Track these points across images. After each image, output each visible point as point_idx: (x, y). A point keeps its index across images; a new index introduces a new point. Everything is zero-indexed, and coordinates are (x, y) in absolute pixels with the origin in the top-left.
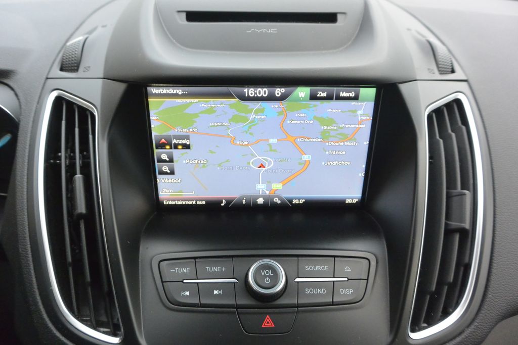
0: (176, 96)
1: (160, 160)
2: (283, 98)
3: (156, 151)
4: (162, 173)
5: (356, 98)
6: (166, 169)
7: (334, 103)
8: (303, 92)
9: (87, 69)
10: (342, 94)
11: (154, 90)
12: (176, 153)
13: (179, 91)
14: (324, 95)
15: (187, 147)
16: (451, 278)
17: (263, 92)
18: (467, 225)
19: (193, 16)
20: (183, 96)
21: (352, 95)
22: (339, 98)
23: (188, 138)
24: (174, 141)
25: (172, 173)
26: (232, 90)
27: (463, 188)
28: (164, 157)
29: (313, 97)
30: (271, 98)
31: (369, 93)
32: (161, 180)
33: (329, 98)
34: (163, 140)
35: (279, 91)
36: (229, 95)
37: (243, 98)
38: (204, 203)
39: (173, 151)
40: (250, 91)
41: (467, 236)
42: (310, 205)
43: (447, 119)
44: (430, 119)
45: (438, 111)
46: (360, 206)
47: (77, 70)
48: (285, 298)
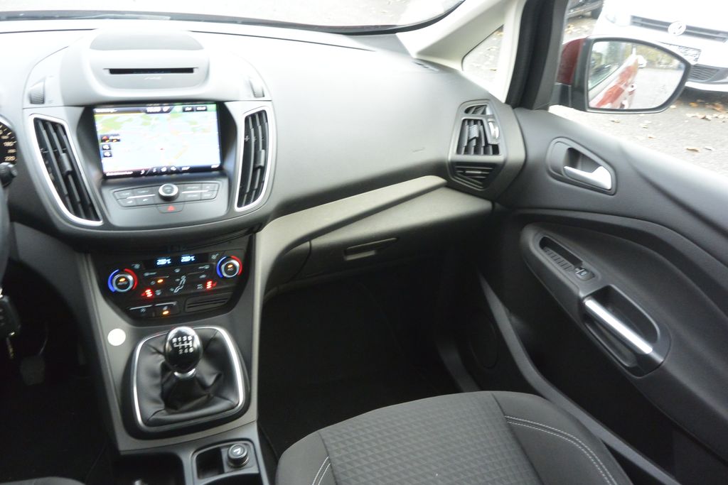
0: (110, 113)
1: (104, 149)
2: (168, 112)
3: (101, 144)
4: (105, 156)
5: (206, 110)
6: (107, 154)
7: (195, 113)
8: (178, 108)
9: (50, 102)
10: (198, 109)
11: (97, 110)
12: (113, 144)
13: (112, 110)
14: (190, 109)
15: (118, 140)
16: (256, 188)
17: (158, 109)
18: (262, 164)
19: (113, 71)
20: (114, 113)
21: (204, 108)
22: (197, 111)
23: (118, 135)
24: (111, 138)
25: (111, 156)
27: (263, 149)
28: (106, 147)
29: (184, 111)
30: (162, 112)
31: (213, 107)
32: (104, 161)
33: (192, 110)
34: (104, 138)
35: (166, 108)
36: (139, 111)
38: (131, 173)
39: (111, 143)
40: (150, 109)
41: (263, 169)
42: (193, 170)
43: (258, 119)
44: (247, 120)
45: (253, 116)
46: (220, 168)
47: (43, 102)
48: (179, 199)
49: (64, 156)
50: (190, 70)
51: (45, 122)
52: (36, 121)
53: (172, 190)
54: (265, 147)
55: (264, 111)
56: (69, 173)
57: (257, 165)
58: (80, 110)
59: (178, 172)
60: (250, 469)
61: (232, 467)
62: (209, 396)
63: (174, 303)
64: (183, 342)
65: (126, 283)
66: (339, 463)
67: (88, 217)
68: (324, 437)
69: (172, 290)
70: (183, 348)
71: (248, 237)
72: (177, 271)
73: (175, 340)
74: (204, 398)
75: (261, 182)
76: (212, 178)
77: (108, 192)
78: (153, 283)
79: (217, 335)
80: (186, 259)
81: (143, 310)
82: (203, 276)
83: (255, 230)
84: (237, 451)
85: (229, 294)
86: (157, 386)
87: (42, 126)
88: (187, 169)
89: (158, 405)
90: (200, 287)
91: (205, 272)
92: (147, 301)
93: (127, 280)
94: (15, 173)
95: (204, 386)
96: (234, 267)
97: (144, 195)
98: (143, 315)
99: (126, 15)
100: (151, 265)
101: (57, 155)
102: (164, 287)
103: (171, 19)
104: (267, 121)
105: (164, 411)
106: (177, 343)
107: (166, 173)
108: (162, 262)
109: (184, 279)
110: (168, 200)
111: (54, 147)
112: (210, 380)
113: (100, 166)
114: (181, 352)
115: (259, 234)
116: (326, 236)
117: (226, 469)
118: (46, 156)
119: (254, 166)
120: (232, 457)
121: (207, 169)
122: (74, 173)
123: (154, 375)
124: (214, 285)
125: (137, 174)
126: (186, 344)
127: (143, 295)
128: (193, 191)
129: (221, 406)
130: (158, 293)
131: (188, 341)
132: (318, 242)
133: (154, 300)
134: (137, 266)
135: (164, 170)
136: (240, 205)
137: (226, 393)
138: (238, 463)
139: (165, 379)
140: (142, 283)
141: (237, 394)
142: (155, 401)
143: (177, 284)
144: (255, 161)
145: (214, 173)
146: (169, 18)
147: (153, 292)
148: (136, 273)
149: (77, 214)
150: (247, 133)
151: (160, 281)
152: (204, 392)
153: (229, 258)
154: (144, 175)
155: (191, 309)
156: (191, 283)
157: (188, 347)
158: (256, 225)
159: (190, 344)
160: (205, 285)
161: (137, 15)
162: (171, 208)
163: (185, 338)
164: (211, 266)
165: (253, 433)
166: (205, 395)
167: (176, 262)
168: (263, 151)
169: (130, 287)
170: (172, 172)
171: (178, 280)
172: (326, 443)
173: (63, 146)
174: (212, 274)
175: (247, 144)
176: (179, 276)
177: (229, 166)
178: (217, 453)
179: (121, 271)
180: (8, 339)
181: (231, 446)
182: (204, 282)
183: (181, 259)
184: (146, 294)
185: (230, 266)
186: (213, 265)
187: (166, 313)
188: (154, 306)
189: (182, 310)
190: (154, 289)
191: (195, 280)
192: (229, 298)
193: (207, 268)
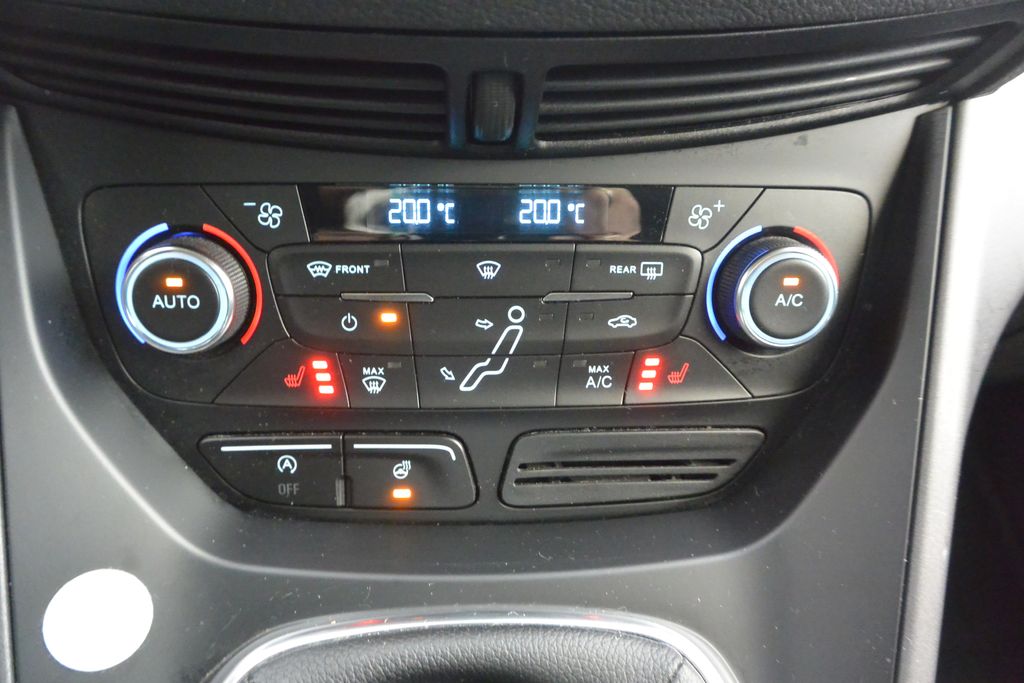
63: (450, 449)
65: (194, 302)
69: (448, 374)
71: (906, 119)
72: (488, 271)
80: (539, 210)
81: (287, 464)
85: (742, 436)
91: (638, 296)
92: (307, 418)
93: (198, 282)
96: (811, 284)
98: (285, 489)
108: (410, 210)
115: (976, 109)
124: (675, 378)
127: (292, 381)
140: (291, 316)
143: (480, 348)
147: (347, 377)
148: (262, 256)
151: (389, 318)
153: (782, 233)
155: (540, 494)
156: (554, 355)
160: (627, 375)
164: (676, 265)
167: (487, 219)
169: (222, 324)
171: (484, 324)
176: (495, 300)
182: (624, 357)
183: (514, 205)
184: (309, 383)
185: (791, 282)
186: (686, 261)
187: (402, 494)
188: (344, 452)
189: (488, 484)
190: (350, 357)
191: (576, 335)
192: (742, 457)
193: (651, 274)
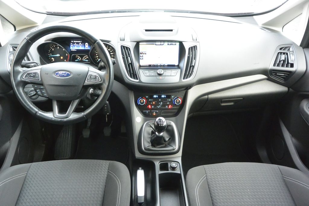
0: (144, 44)
1: (141, 57)
2: (163, 45)
3: (140, 55)
4: (141, 59)
5: (176, 45)
6: (142, 58)
8: (166, 43)
9: (126, 40)
11: (140, 43)
12: (144, 55)
13: (145, 43)
15: (146, 54)
16: (190, 73)
17: (159, 44)
18: (193, 65)
19: (146, 30)
21: (175, 44)
22: (172, 45)
23: (146, 52)
24: (143, 53)
26: (154, 43)
28: (142, 56)
29: (168, 44)
30: (161, 45)
31: (178, 44)
33: (171, 44)
34: (141, 53)
35: (162, 43)
36: (153, 44)
37: (156, 45)
38: (148, 65)
40: (157, 43)
41: (193, 67)
42: (168, 66)
43: (193, 49)
44: (189, 49)
45: (192, 48)
46: (178, 66)
47: (124, 40)
48: (164, 75)
49: (129, 58)
50: (172, 30)
51: (124, 47)
52: (121, 46)
53: (161, 72)
54: (195, 59)
55: (196, 46)
56: (130, 63)
57: (192, 65)
58: (136, 43)
59: (163, 66)
60: (178, 171)
61: (171, 170)
62: (166, 145)
63: (157, 111)
64: (161, 122)
66: (210, 177)
67: (134, 78)
68: (205, 168)
69: (157, 106)
70: (161, 124)
71: (185, 91)
72: (160, 100)
73: (158, 121)
74: (164, 145)
75: (192, 71)
76: (175, 69)
77: (141, 71)
78: (151, 103)
79: (171, 124)
80: (163, 96)
81: (147, 112)
82: (168, 103)
83: (188, 88)
84: (174, 165)
85: (176, 111)
86: (149, 138)
87: (124, 48)
88: (167, 65)
89: (149, 144)
90: (167, 107)
91: (169, 102)
92: (148, 109)
93: (143, 101)
94: (116, 62)
95: (165, 141)
96: (179, 101)
97: (152, 73)
98: (147, 114)
99: (149, 10)
100: (151, 97)
101: (127, 58)
102: (155, 105)
103: (164, 12)
104: (197, 49)
105: (151, 146)
106: (159, 122)
107: (160, 66)
108: (155, 96)
109: (162, 103)
110: (160, 75)
111: (126, 55)
112: (167, 139)
113: (139, 62)
114: (160, 125)
115: (189, 90)
116: (214, 94)
117: (169, 169)
118: (123, 58)
119: (190, 65)
120: (172, 166)
121: (174, 66)
122: (132, 64)
123: (149, 134)
124: (172, 107)
125: (150, 66)
126: (162, 123)
128: (168, 72)
129: (170, 148)
130: (153, 107)
131: (162, 122)
132: (211, 96)
133: (152, 109)
134: (147, 97)
135: (159, 65)
136: (184, 79)
137: (172, 144)
138: (174, 169)
139: (152, 136)
140: (148, 103)
141: (175, 145)
142: (148, 142)
143: (159, 105)
144: (191, 64)
145: (176, 67)
146: (164, 11)
147: (151, 107)
148: (147, 99)
149: (131, 77)
150: (189, 53)
151: (154, 103)
152: (164, 143)
153: (178, 98)
154: (152, 66)
155: (163, 114)
156: (164, 105)
157: (162, 124)
158: (188, 87)
159: (163, 123)
160: (168, 106)
161: (152, 10)
162: (161, 77)
163: (161, 121)
164: (171, 100)
165: (179, 160)
166: (164, 144)
167: (160, 97)
168: (194, 60)
169: (144, 103)
170: (162, 66)
172: (206, 170)
173: (129, 55)
174: (172, 103)
175: (189, 58)
176: (160, 102)
177: (181, 65)
178: (167, 164)
179: (142, 98)
180: (106, 115)
181: (171, 163)
183: (161, 96)
184: (149, 107)
185: (178, 101)
186: (172, 100)
187: (154, 114)
188: (151, 111)
189: (160, 114)
190: (151, 105)
191: (165, 104)
192: (176, 112)
193: (170, 100)
